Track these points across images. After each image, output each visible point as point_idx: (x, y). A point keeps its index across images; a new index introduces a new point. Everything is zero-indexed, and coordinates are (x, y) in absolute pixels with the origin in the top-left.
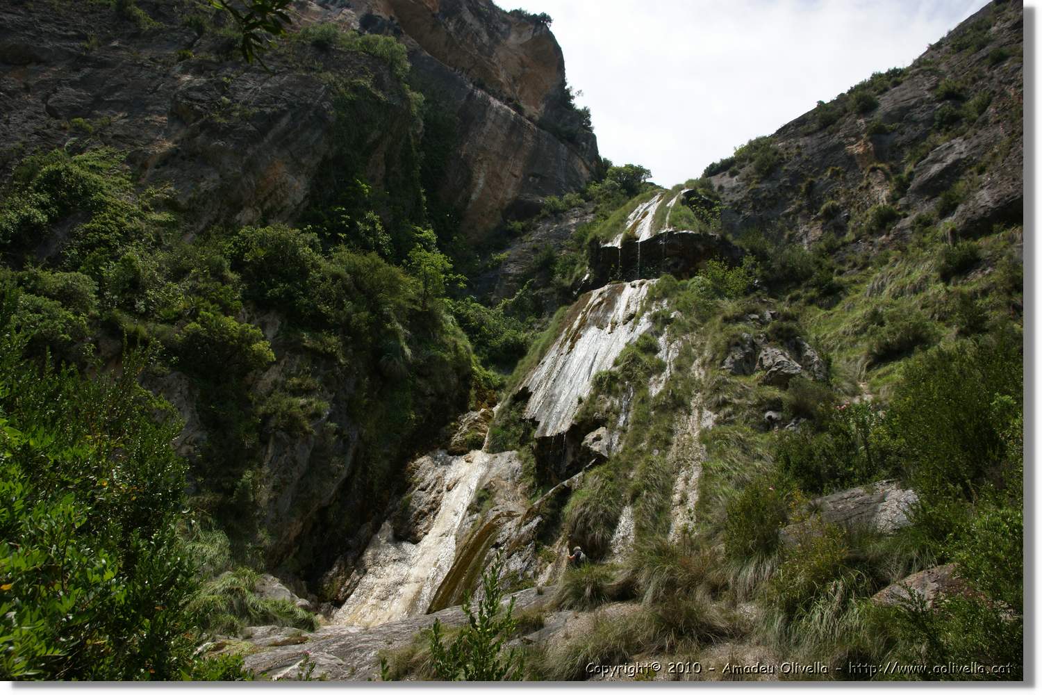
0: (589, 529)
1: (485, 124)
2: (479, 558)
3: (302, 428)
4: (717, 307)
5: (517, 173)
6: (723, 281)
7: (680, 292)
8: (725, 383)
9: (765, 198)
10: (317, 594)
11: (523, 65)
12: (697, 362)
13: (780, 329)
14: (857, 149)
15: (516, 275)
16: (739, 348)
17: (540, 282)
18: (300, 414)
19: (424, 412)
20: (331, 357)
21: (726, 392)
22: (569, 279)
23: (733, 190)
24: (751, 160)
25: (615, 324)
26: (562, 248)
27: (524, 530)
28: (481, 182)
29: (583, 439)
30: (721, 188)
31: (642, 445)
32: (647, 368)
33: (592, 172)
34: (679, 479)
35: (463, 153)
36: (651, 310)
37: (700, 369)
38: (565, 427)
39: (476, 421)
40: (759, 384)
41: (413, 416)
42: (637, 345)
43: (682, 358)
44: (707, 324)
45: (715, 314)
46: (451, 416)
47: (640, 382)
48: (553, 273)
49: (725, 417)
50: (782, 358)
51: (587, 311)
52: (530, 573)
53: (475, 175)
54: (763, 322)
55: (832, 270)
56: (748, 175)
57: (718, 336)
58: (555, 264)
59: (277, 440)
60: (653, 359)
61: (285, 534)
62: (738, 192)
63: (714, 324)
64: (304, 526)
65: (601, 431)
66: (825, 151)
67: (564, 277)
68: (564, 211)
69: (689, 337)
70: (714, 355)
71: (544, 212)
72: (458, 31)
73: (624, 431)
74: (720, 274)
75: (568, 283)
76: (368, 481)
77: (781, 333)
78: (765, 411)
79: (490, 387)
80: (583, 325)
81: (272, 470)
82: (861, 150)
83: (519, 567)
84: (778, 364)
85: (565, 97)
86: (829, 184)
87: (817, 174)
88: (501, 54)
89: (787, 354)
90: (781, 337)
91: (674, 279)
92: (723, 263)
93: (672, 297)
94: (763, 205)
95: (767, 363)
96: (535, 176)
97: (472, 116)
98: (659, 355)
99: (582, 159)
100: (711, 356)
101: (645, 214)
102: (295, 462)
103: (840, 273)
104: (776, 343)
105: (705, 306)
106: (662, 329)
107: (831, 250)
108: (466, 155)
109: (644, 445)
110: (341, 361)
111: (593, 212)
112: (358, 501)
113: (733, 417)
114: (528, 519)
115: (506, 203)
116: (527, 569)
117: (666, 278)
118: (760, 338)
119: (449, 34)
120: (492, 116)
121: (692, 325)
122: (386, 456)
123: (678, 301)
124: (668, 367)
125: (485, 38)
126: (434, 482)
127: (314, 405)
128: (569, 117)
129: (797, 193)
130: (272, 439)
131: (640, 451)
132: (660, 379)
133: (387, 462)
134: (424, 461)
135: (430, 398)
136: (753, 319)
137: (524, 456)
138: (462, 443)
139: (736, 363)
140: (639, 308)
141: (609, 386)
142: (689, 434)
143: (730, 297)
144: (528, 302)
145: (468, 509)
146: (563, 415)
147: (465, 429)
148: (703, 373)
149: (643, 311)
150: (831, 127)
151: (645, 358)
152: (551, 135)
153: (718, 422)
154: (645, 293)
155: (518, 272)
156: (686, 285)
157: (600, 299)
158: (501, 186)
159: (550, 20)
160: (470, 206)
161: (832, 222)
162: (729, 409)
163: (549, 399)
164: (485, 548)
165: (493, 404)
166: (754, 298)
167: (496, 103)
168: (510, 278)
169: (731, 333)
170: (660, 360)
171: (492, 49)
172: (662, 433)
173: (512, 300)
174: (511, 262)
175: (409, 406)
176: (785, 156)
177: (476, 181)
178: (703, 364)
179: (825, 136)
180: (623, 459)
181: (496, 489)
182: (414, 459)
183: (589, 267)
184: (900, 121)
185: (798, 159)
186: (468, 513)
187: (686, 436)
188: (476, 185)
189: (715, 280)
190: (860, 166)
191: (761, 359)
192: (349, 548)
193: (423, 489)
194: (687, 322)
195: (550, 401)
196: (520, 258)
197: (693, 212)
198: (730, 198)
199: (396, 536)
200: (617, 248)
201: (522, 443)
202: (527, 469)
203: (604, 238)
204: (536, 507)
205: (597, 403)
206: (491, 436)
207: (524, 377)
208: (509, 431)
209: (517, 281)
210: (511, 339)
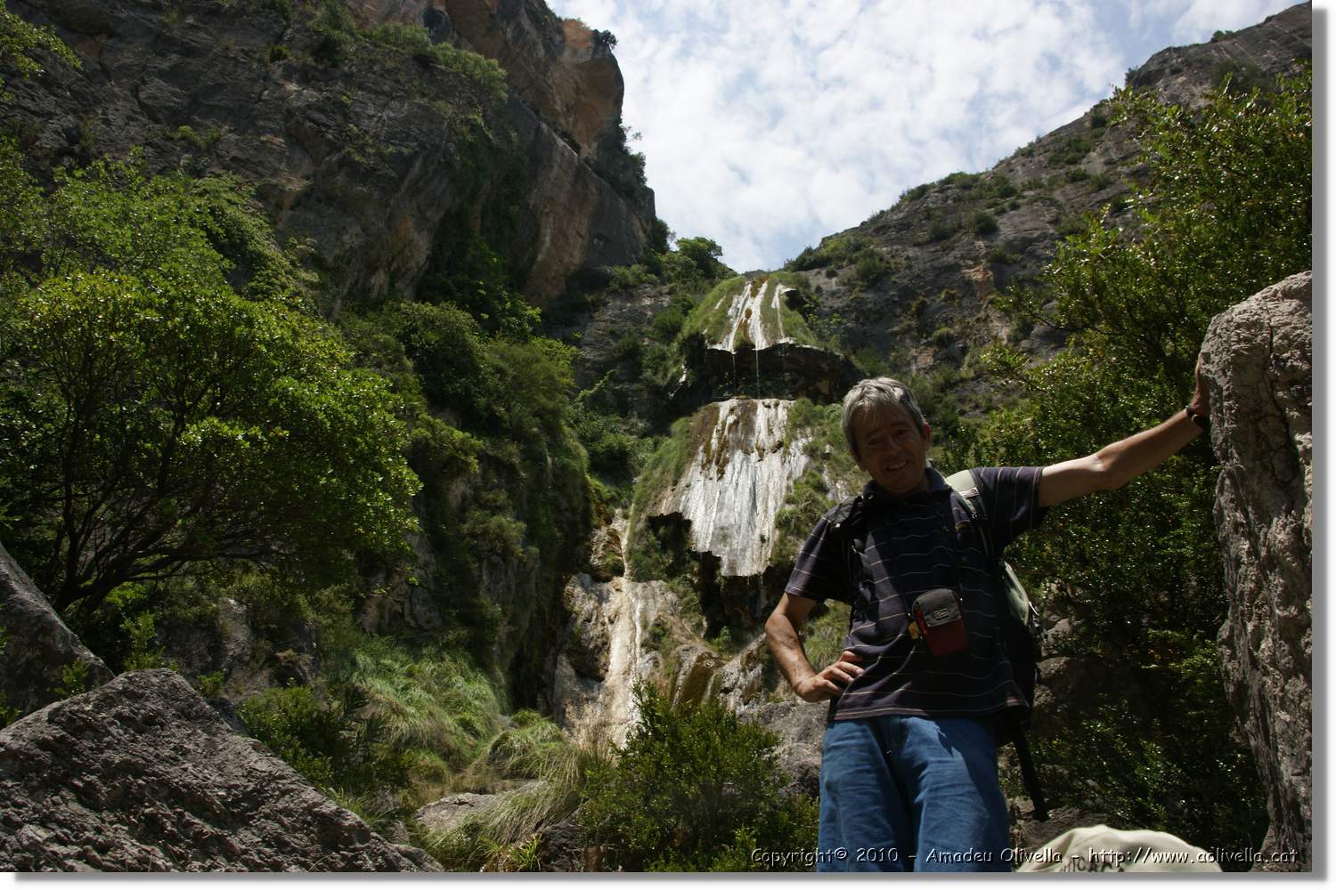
1: (552, 167)
5: (583, 232)
7: (821, 421)
9: (870, 310)
11: (578, 91)
14: (976, 274)
15: (595, 363)
17: (624, 375)
18: (510, 537)
22: (663, 378)
23: (833, 294)
24: (852, 262)
25: (762, 452)
26: (642, 334)
28: (548, 239)
35: (532, 202)
36: (798, 439)
38: (758, 569)
39: (608, 543)
42: (807, 483)
48: (640, 366)
53: (543, 231)
55: (954, 409)
56: (849, 280)
58: (642, 355)
62: (839, 298)
66: (939, 269)
67: (655, 374)
68: (634, 287)
71: (614, 286)
72: (516, 39)
75: (662, 383)
79: (602, 501)
80: (724, 446)
82: (979, 277)
86: (941, 308)
87: (928, 294)
88: (557, 75)
91: (811, 404)
93: (815, 426)
94: (867, 318)
96: (599, 237)
97: (538, 156)
98: (830, 496)
99: (640, 220)
101: (749, 313)
103: (963, 413)
106: (821, 464)
107: (948, 385)
108: (534, 206)
111: (669, 293)
114: (750, 665)
115: (573, 268)
117: (802, 402)
119: (506, 43)
120: (558, 158)
123: (823, 433)
125: (542, 52)
126: (595, 613)
129: (906, 311)
134: (574, 587)
135: (566, 514)
137: (681, 589)
138: (603, 569)
140: (784, 435)
141: (796, 528)
144: (610, 398)
145: (642, 646)
146: (749, 554)
149: (791, 439)
150: (946, 243)
152: (610, 187)
154: (786, 418)
155: (596, 359)
156: (825, 412)
157: (733, 418)
158: (567, 248)
159: (614, 42)
160: (535, 267)
161: (944, 351)
163: (719, 532)
164: (712, 694)
165: (609, 521)
167: (561, 142)
168: (588, 365)
171: (547, 66)
173: (591, 392)
174: (587, 345)
176: (893, 266)
177: (542, 238)
179: (936, 251)
181: (669, 625)
182: (565, 585)
183: (686, 365)
184: (1022, 252)
185: (908, 272)
186: (644, 650)
188: (543, 242)
190: (978, 294)
193: (587, 621)
194: (841, 458)
195: (722, 534)
196: (596, 341)
197: (807, 321)
198: (829, 303)
199: (578, 672)
200: (730, 353)
201: (671, 573)
202: (688, 603)
203: (710, 336)
204: (755, 653)
205: (789, 544)
206: (631, 561)
207: (656, 497)
208: (650, 557)
209: (596, 370)
210: (615, 444)
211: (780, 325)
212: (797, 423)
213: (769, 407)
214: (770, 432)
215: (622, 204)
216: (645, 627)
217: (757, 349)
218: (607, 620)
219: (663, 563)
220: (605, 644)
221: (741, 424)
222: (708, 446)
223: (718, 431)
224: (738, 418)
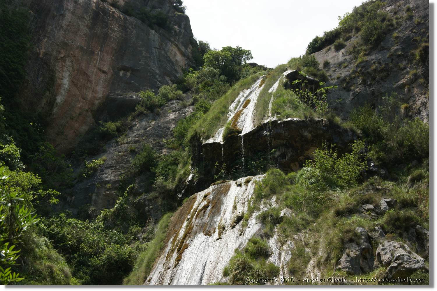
1: (63, 15)
4: (329, 199)
6: (333, 170)
7: (289, 187)
9: (375, 70)
12: (312, 262)
13: (398, 219)
15: (116, 182)
16: (354, 245)
17: (141, 187)
22: (172, 182)
23: (340, 65)
24: (358, 30)
25: (223, 229)
26: (161, 147)
28: (66, 82)
30: (327, 64)
32: (259, 276)
33: (188, 59)
35: (42, 51)
36: (259, 209)
37: (316, 271)
42: (247, 251)
43: (295, 260)
44: (320, 220)
45: (327, 207)
48: (154, 176)
50: (401, 252)
51: (192, 217)
53: (58, 75)
54: (378, 213)
56: (355, 47)
57: (331, 232)
58: (155, 165)
60: (264, 264)
62: (345, 67)
63: (327, 218)
67: (166, 179)
68: (161, 106)
69: (301, 235)
70: (329, 255)
71: (139, 108)
74: (329, 162)
75: (171, 185)
77: (398, 223)
80: (189, 233)
84: (397, 259)
89: (406, 246)
90: (398, 228)
91: (282, 173)
92: (331, 151)
93: (280, 193)
94: (374, 79)
95: (385, 258)
96: (125, 69)
98: (271, 259)
99: (176, 45)
100: (325, 255)
104: (394, 234)
105: (316, 199)
106: (272, 230)
108: (45, 54)
111: (193, 104)
115: (97, 102)
117: (273, 173)
118: (375, 231)
121: (304, 222)
123: (287, 198)
124: (281, 272)
129: (410, 61)
136: (368, 210)
139: (352, 261)
140: (246, 209)
143: (342, 187)
144: (130, 211)
148: (319, 274)
149: (251, 211)
152: (140, 22)
154: (252, 191)
155: (116, 179)
156: (295, 177)
157: (205, 203)
158: (89, 85)
160: (55, 110)
166: (367, 186)
168: (108, 186)
169: (346, 228)
170: (272, 265)
173: (112, 210)
174: (108, 168)
176: (394, 22)
177: (59, 81)
178: (319, 264)
183: (193, 165)
185: (408, 23)
188: (60, 85)
189: (323, 169)
191: (379, 254)
194: (298, 219)
196: (117, 162)
197: (299, 96)
198: (337, 75)
200: (219, 143)
209: (116, 188)
210: (114, 255)
211: (270, 106)
213: (240, 185)
214: (235, 208)
215: (154, 35)
221: (209, 208)
223: (188, 219)
224: (209, 203)
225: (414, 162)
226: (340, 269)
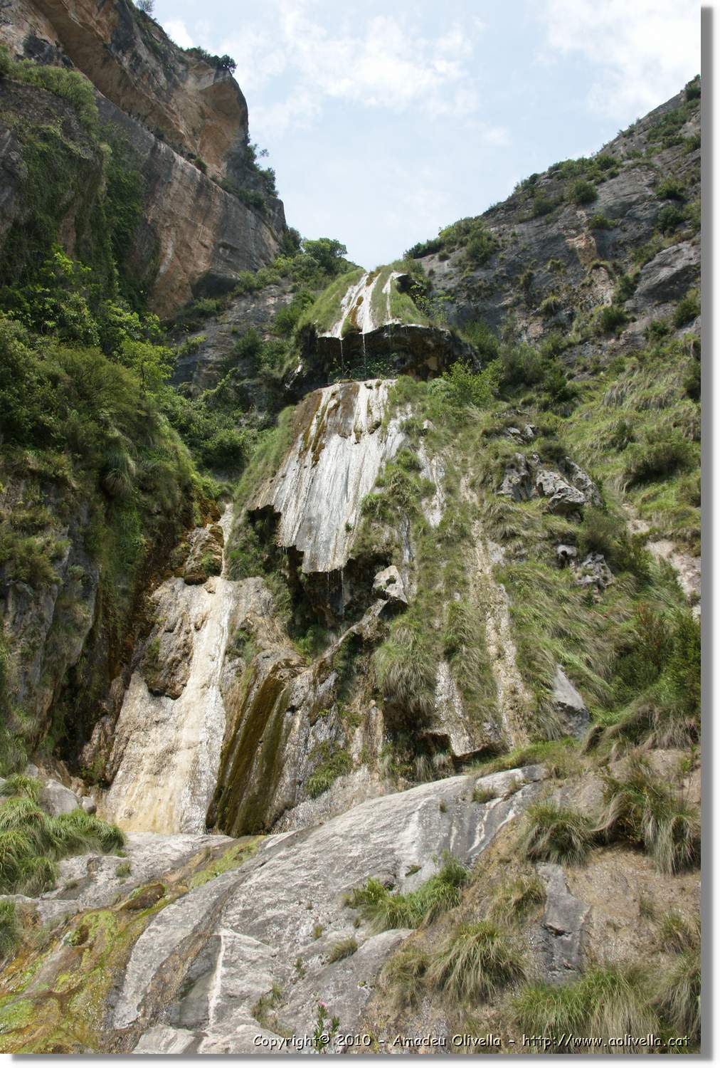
0: (411, 693)
1: (171, 184)
2: (275, 725)
3: (46, 577)
4: (468, 416)
5: (207, 242)
7: (423, 396)
8: (509, 512)
9: (480, 287)
10: (82, 778)
11: (203, 115)
12: (464, 482)
13: (547, 448)
14: (579, 243)
15: (217, 363)
16: (514, 471)
17: (244, 371)
18: (42, 559)
19: (153, 534)
20: (61, 482)
21: (511, 521)
22: (280, 371)
23: (446, 276)
24: (462, 244)
25: (359, 434)
26: (264, 332)
27: (321, 689)
28: (170, 252)
29: (373, 581)
30: (432, 273)
31: (439, 586)
32: (416, 490)
33: (280, 244)
34: (489, 628)
35: (150, 218)
36: (396, 417)
37: (470, 491)
38: (339, 562)
39: (208, 541)
40: (544, 514)
41: (144, 541)
42: (397, 461)
43: (447, 477)
44: (462, 436)
45: (469, 425)
46: (179, 536)
47: (413, 509)
48: (259, 362)
49: (516, 550)
50: (562, 483)
51: (323, 415)
52: (341, 743)
53: (163, 244)
54: (527, 439)
55: (562, 373)
56: (460, 261)
57: (484, 454)
58: (260, 351)
59: (19, 594)
60: (419, 478)
61: (39, 709)
62: (451, 279)
63: (471, 437)
64: (54, 694)
65: (392, 571)
66: (544, 241)
67: (273, 368)
68: (259, 289)
69: (447, 451)
70: (486, 477)
71: (239, 289)
72: (133, 70)
73: (412, 568)
75: (279, 375)
76: (111, 626)
77: (549, 453)
78: (557, 544)
79: (210, 497)
80: (322, 432)
81: (17, 633)
82: (582, 244)
83: (328, 737)
84: (561, 490)
85: (249, 155)
86: (547, 279)
87: (535, 265)
88: (180, 100)
89: (564, 478)
90: (551, 458)
91: (414, 381)
92: (467, 366)
93: (415, 403)
94: (478, 295)
95: (547, 489)
96: (225, 246)
97: (155, 175)
98: (424, 473)
99: (270, 229)
100: (481, 477)
101: (360, 301)
102: (42, 620)
103: (571, 377)
104: (550, 465)
105: (455, 415)
106: (417, 441)
107: (556, 351)
108: (153, 221)
109: (440, 586)
110: (74, 485)
111: (292, 292)
112: (105, 653)
113: (524, 551)
114: (322, 676)
115: (197, 277)
116: (336, 738)
117: (405, 380)
118: (533, 458)
119: (123, 72)
120: (178, 174)
121: (447, 438)
122: (124, 592)
123: (423, 408)
124: (437, 489)
125: (163, 79)
126: (180, 620)
127: (53, 545)
128: (252, 179)
129: (513, 285)
130: (11, 593)
131: (439, 594)
132: (433, 503)
133: (126, 600)
134: (162, 593)
135: (158, 517)
136: (514, 434)
137: (276, 585)
138: (199, 570)
139: (514, 488)
140: (383, 415)
141: (382, 513)
142: (481, 571)
143: (479, 405)
144: (232, 394)
145: (226, 653)
146: (332, 546)
147: (198, 552)
148: (475, 496)
150: (549, 216)
151: (411, 477)
152: (237, 200)
153: (508, 557)
154: (386, 397)
155: (219, 359)
156: (428, 387)
157: (334, 402)
158: (191, 258)
159: (234, 66)
160: (158, 280)
161: (553, 319)
162: (520, 542)
163: (306, 524)
164: (279, 713)
165: (216, 518)
166: (508, 409)
167: (181, 160)
168: (210, 365)
170: (426, 480)
171: (169, 92)
172: (458, 572)
173: (214, 391)
174: (209, 347)
175: (138, 529)
176: (500, 244)
177: (163, 250)
178: (472, 485)
179: (541, 225)
180: (422, 602)
181: (255, 627)
182: (151, 593)
183: (301, 356)
184: (622, 217)
185: (514, 247)
186: (227, 658)
187: (479, 574)
188: (164, 255)
189: (460, 384)
190: (582, 262)
191: (540, 484)
192: (105, 714)
193: (170, 631)
194: (441, 433)
195: (309, 525)
196: (219, 342)
197: (415, 302)
198: (441, 285)
199: (150, 691)
200: (337, 339)
201: (268, 567)
202: (281, 600)
203: (320, 325)
204: (329, 661)
205: (373, 533)
206: (229, 559)
207: (257, 489)
208: (248, 553)
209: (218, 369)
210: (227, 440)
211: (388, 308)
212: (396, 401)
213: (370, 388)
214: (369, 412)
215: (251, 216)
216: (231, 631)
217: (363, 333)
218: (192, 627)
219: (262, 558)
220: (186, 655)
221: (341, 408)
222: (308, 432)
223: (318, 417)
224: (339, 401)
225: (522, 386)
226: (503, 495)
